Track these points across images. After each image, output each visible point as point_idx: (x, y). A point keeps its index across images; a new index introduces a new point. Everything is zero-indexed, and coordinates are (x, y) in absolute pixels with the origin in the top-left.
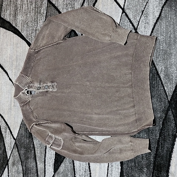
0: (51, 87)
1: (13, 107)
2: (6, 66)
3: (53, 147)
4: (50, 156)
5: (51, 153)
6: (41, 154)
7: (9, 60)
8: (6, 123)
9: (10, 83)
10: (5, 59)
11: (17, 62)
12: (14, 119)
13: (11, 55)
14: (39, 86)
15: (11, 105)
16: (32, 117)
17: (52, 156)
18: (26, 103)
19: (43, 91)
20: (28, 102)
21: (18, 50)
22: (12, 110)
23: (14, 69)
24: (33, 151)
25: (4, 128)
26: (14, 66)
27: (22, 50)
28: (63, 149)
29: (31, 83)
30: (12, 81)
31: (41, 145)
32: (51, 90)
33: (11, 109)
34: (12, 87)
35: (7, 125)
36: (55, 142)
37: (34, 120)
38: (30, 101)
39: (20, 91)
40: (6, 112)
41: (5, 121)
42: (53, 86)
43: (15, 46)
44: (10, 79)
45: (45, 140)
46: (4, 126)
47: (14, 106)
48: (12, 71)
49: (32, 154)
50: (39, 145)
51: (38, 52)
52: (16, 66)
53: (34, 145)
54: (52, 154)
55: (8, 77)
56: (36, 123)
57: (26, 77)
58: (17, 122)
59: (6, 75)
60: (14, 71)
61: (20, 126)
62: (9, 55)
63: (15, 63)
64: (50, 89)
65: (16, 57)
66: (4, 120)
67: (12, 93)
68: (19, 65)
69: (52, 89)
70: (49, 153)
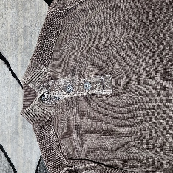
0: (98, 86)
1: (21, 130)
2: (4, 49)
7: (9, 37)
8: (9, 160)
9: (14, 82)
10: (4, 35)
11: (25, 40)
12: (25, 153)
13: (14, 26)
14: (68, 82)
15: (17, 124)
16: (59, 154)
18: (44, 122)
19: (80, 95)
20: (48, 118)
21: (27, 14)
22: (20, 135)
23: (20, 55)
25: (5, 169)
26: (20, 47)
27: (34, 15)
29: (52, 79)
30: (17, 79)
32: (97, 92)
33: (16, 133)
34: (19, 90)
35: (11, 164)
37: (65, 161)
38: (52, 115)
39: (33, 98)
40: (7, 138)
41: (7, 157)
42: (102, 83)
43: (20, 8)
44: (14, 75)
46: (6, 167)
47: (23, 127)
48: (17, 59)
51: (67, 13)
52: (25, 48)
55: (10, 69)
56: (69, 169)
57: (43, 66)
58: (29, 161)
59: (5, 66)
60: (20, 58)
61: (37, 169)
62: (9, 28)
63: (21, 42)
64: (97, 90)
65: (22, 30)
66: (5, 154)
67: (19, 102)
68: (30, 45)
69: (101, 91)
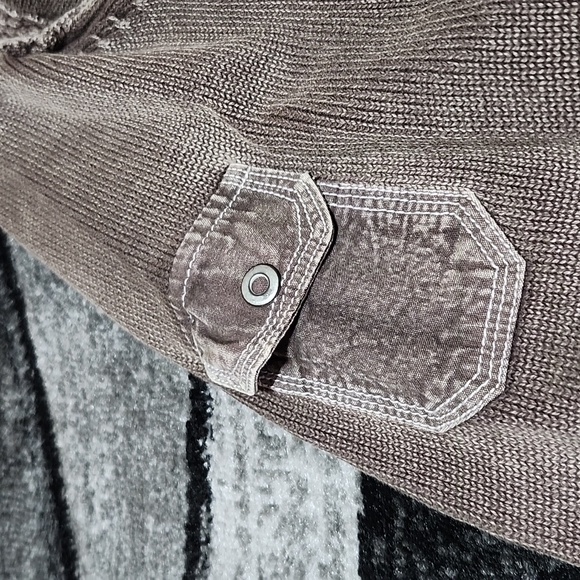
3: (324, 394)
4: (267, 539)
5: (281, 494)
6: (138, 506)
17: (314, 541)
24: (32, 478)
28: (535, 412)
31: (120, 370)
36: (356, 291)
45: (161, 273)
49: (24, 516)
50: (105, 384)
53: (36, 383)
54: (313, 507)
70: (257, 501)
